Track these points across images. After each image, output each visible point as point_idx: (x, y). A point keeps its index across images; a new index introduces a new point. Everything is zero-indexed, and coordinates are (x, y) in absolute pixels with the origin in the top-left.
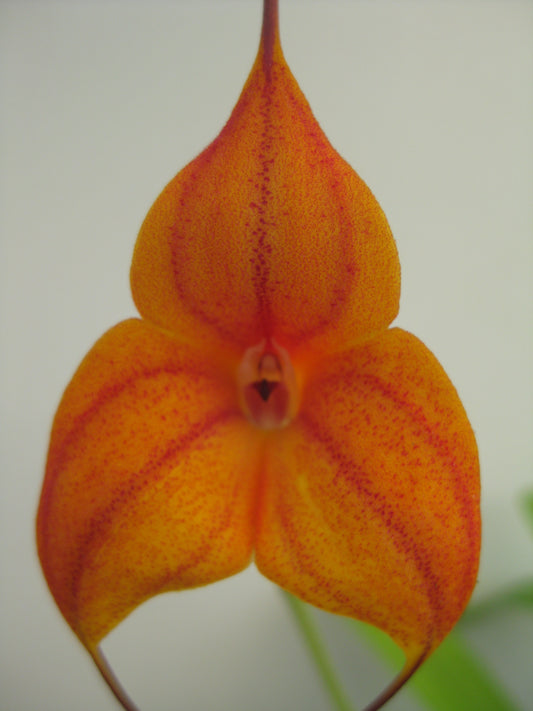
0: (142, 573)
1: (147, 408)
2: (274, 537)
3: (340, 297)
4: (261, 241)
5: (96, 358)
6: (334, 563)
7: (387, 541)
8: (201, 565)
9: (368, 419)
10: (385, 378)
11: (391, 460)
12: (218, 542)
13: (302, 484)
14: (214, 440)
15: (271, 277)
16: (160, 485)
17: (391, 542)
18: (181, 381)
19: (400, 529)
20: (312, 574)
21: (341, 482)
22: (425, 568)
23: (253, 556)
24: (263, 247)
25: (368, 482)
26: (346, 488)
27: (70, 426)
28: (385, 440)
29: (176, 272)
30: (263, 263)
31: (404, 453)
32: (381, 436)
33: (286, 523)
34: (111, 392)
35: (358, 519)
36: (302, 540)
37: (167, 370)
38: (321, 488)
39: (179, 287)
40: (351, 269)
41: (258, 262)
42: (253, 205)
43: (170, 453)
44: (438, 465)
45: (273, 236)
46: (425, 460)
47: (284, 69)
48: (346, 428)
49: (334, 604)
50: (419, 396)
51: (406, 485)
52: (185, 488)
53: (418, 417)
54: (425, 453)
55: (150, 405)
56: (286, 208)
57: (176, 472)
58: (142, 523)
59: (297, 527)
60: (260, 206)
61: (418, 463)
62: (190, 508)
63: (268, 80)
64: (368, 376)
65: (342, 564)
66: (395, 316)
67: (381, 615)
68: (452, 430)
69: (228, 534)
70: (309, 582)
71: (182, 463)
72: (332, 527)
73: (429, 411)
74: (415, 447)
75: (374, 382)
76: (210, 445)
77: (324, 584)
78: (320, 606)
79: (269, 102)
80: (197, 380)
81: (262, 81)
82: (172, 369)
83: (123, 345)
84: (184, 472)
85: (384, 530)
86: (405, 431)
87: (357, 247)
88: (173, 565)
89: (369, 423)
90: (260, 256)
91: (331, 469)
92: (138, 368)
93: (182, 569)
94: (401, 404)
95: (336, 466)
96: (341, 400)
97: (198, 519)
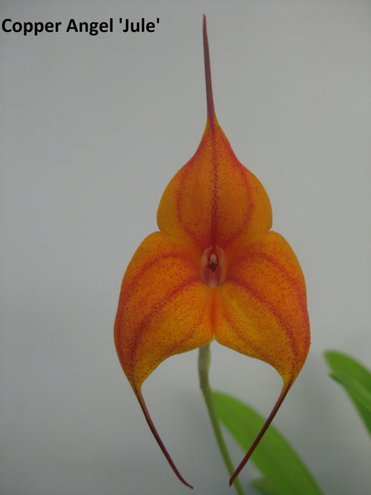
0: (165, 343)
1: (164, 271)
2: (224, 327)
3: (248, 218)
4: (215, 195)
5: (141, 250)
6: (252, 334)
7: (274, 321)
8: (191, 340)
9: (262, 272)
10: (269, 253)
11: (273, 287)
12: (197, 329)
13: (234, 304)
14: (193, 288)
15: (219, 211)
16: (172, 305)
17: (276, 322)
18: (178, 261)
19: (279, 316)
20: (243, 340)
21: (253, 298)
22: (290, 334)
23: (214, 336)
24: (215, 198)
25: (265, 297)
26: (255, 301)
27: (131, 281)
28: (271, 280)
29: (179, 210)
30: (216, 204)
31: (278, 285)
32: (269, 279)
33: (229, 320)
34: (148, 266)
35: (262, 313)
36: (238, 325)
37: (172, 255)
38: (243, 303)
39: (179, 216)
40: (252, 206)
41: (213, 204)
42: (212, 181)
43: (175, 291)
44: (292, 289)
45: (220, 193)
46: (287, 287)
47: (219, 128)
48: (253, 277)
49: (253, 352)
50: (283, 261)
51: (280, 297)
52: (182, 306)
53: (282, 269)
54: (286, 284)
55: (166, 270)
56: (225, 182)
57: (178, 299)
58: (164, 321)
59: (234, 321)
60: (215, 181)
61: (284, 288)
62: (185, 315)
63: (213, 133)
64: (261, 253)
65: (256, 333)
66: (271, 226)
67: (272, 357)
68: (296, 275)
69: (202, 326)
70: (242, 343)
71: (180, 296)
72: (251, 318)
73: (287, 267)
74: (283, 282)
75: (264, 256)
76: (191, 290)
77: (249, 343)
78: (247, 354)
79: (215, 142)
80: (184, 262)
81: (211, 132)
82: (174, 255)
83: (153, 244)
84: (181, 299)
85: (273, 317)
86: (278, 275)
87: (254, 197)
88: (178, 339)
89: (263, 274)
90: (215, 201)
91: (248, 295)
92: (160, 254)
93: (182, 341)
94: (276, 264)
95: (250, 293)
96: (249, 266)
97: (188, 319)
